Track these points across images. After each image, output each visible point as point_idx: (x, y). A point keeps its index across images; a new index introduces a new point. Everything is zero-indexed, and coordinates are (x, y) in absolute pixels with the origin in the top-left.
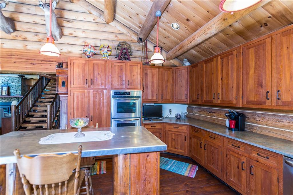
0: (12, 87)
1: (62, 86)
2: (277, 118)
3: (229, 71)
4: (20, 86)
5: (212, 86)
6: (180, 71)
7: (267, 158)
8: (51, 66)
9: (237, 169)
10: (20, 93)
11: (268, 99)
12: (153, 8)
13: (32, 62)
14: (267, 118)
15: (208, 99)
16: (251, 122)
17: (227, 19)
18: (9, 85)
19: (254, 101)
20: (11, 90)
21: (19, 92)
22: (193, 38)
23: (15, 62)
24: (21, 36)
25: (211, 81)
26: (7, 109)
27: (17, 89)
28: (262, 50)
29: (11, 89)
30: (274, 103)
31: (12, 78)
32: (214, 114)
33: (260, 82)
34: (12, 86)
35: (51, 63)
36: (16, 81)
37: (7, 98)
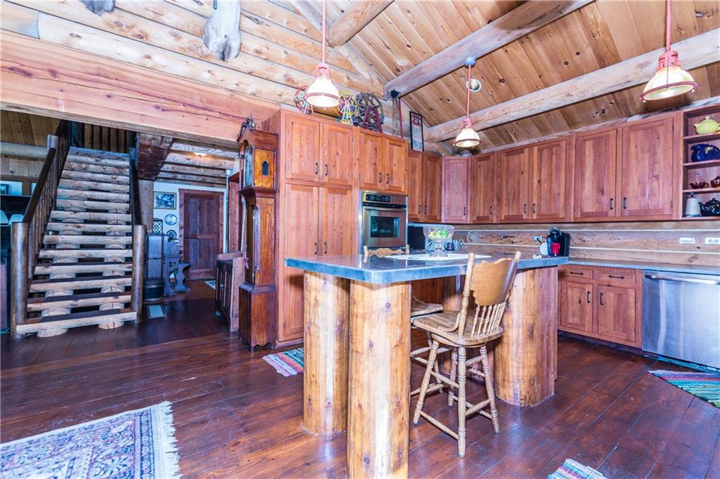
1: (261, 173)
2: (611, 235)
3: (552, 171)
5: (521, 193)
6: (455, 165)
7: (622, 278)
8: (207, 122)
9: (579, 305)
11: (611, 209)
12: (465, 49)
13: (159, 104)
14: (598, 237)
15: (511, 214)
16: (576, 244)
17: (572, 95)
19: (593, 212)
22: (503, 110)
23: (109, 96)
24: (133, 26)
25: (519, 184)
28: (604, 146)
30: (618, 214)
32: (512, 239)
33: (601, 187)
35: (209, 113)
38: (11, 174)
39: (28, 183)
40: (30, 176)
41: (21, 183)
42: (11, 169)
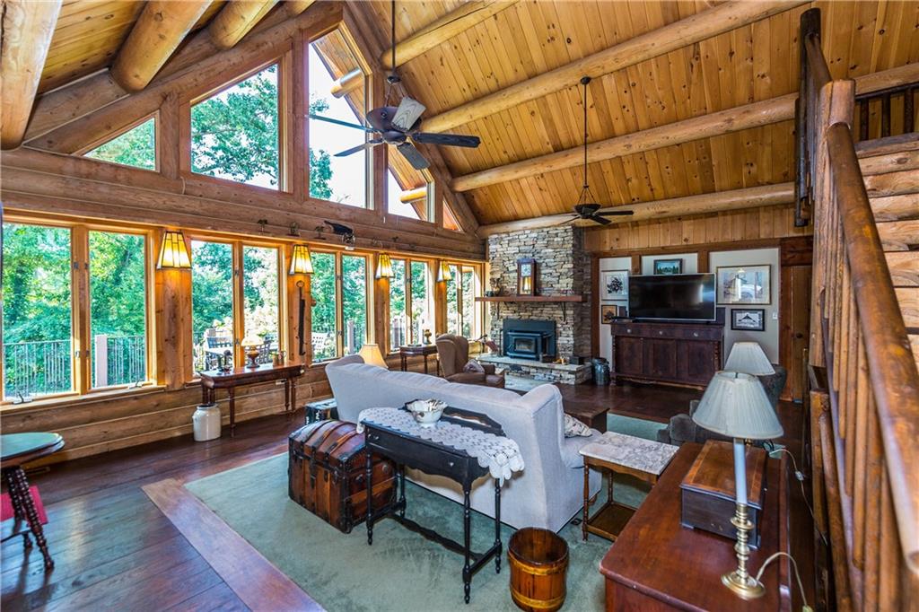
0: (544, 264)
4: (570, 258)
10: (570, 286)
18: (536, 257)
20: (543, 276)
21: (566, 283)
26: (533, 342)
27: (561, 270)
29: (544, 271)
31: (545, 230)
34: (547, 260)
36: (556, 239)
37: (532, 303)
38: (684, 243)
39: (705, 253)
40: (708, 241)
41: (696, 255)
42: (685, 236)
